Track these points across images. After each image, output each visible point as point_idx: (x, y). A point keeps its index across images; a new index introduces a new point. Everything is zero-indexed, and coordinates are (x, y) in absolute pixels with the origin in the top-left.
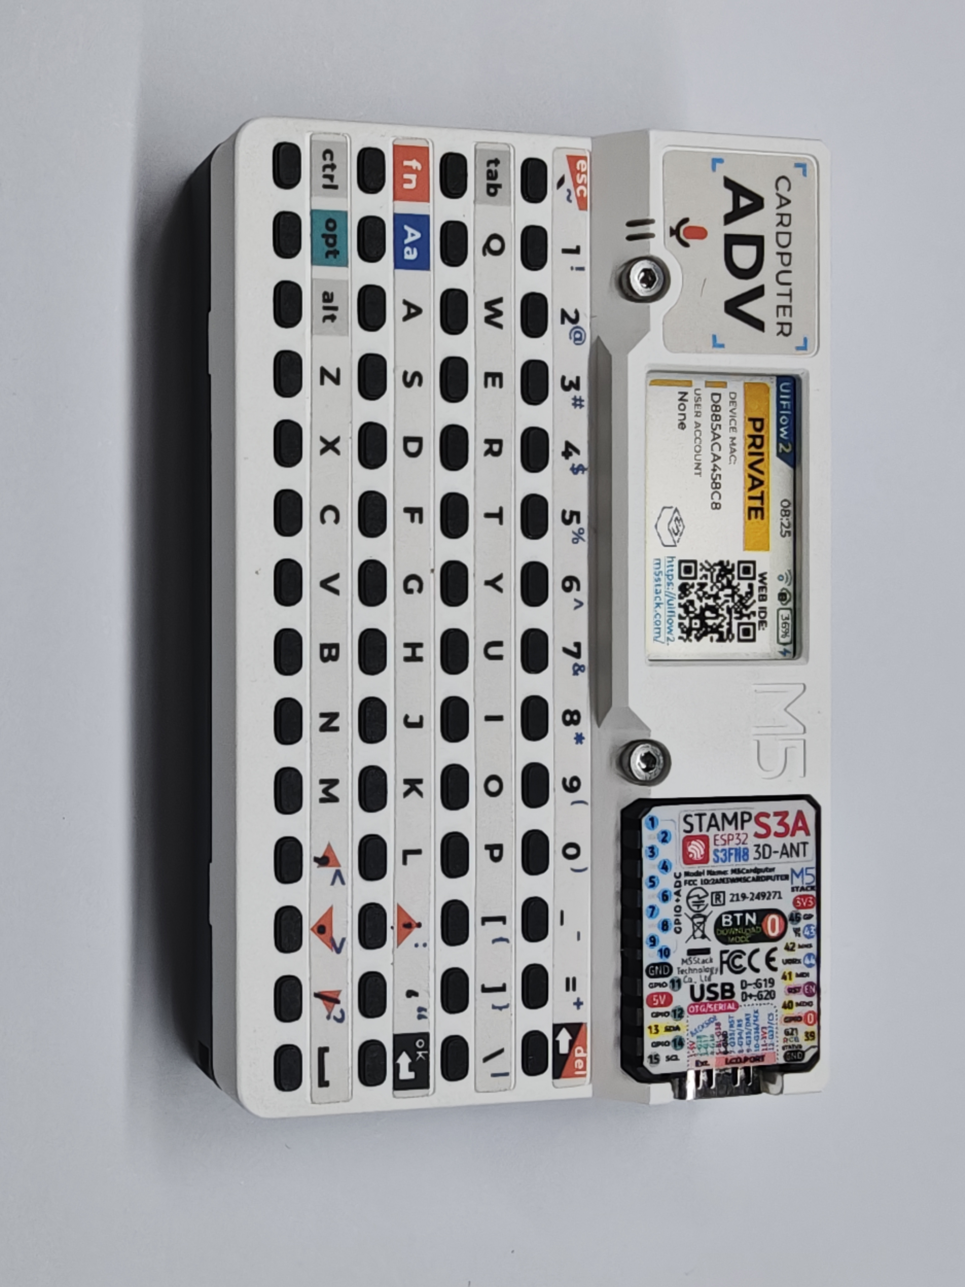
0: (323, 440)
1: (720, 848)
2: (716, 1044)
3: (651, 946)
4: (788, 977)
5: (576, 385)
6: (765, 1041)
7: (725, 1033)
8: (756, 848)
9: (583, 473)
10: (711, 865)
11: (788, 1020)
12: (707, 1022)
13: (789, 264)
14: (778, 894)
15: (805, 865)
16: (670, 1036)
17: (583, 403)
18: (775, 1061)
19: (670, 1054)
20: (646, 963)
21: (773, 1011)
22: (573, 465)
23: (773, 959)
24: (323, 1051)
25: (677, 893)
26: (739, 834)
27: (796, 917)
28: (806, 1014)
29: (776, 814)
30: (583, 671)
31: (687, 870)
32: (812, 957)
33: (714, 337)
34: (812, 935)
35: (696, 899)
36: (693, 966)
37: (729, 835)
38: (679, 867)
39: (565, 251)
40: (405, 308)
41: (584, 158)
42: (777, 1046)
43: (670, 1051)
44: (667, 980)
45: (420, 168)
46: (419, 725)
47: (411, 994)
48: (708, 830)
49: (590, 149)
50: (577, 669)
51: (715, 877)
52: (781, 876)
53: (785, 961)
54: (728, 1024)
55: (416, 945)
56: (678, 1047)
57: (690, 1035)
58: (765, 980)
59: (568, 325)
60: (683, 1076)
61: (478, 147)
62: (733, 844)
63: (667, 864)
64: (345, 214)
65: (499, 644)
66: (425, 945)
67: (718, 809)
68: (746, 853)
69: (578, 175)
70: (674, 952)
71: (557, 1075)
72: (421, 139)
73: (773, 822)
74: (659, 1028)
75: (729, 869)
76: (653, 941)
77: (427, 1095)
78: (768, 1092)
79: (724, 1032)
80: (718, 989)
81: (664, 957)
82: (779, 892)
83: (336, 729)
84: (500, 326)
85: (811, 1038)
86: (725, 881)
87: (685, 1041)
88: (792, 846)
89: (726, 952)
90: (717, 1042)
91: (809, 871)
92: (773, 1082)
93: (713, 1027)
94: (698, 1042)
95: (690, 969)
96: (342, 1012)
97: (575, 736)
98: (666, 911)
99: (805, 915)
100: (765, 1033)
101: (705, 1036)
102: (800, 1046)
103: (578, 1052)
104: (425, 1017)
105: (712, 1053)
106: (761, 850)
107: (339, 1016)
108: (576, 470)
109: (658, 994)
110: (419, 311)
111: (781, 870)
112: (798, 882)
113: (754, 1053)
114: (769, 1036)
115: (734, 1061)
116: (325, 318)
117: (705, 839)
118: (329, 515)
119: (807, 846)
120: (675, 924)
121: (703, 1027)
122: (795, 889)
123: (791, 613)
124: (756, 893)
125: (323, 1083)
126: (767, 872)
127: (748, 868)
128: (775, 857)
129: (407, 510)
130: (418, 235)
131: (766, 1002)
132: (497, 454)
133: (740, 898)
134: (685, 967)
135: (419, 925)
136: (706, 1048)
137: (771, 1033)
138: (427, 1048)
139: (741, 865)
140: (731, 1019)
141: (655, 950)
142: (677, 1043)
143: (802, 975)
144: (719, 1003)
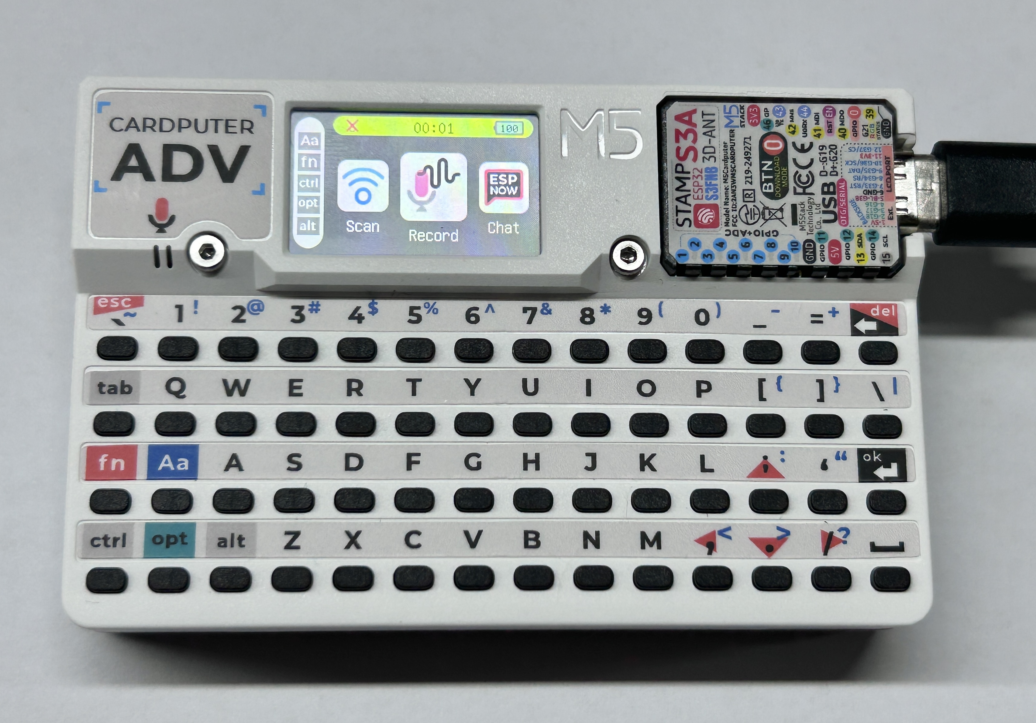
0: (348, 547)
1: (705, 194)
2: (874, 201)
3: (788, 258)
4: (817, 132)
5: (299, 310)
6: (873, 156)
8: (706, 160)
9: (376, 304)
10: (720, 202)
11: (855, 133)
12: (855, 209)
13: (189, 121)
14: (747, 140)
15: (722, 114)
16: (867, 244)
17: (315, 304)
18: (890, 147)
19: (883, 243)
20: (803, 263)
21: (846, 148)
22: (370, 312)
23: (803, 145)
24: (874, 548)
25: (744, 233)
26: (694, 176)
27: (767, 124)
28: (851, 116)
29: (677, 140)
30: (548, 306)
31: (724, 224)
32: (801, 107)
33: (255, 193)
34: (781, 106)
35: (749, 216)
36: (807, 221)
37: (694, 185)
38: (720, 233)
39: (180, 319)
40: (232, 469)
41: (96, 299)
42: (877, 144)
43: (879, 243)
44: (818, 245)
45: (106, 455)
46: (594, 457)
47: (824, 466)
48: (690, 204)
49: (88, 294)
50: (546, 310)
51: (730, 198)
52: (731, 136)
53: (805, 135)
54: (858, 189)
55: (783, 460)
56: (876, 235)
57: (866, 225)
58: (820, 153)
59: (247, 316)
61: (88, 402)
62: (702, 182)
63: (718, 243)
64: (148, 526)
65: (525, 382)
66: (783, 453)
67: (670, 194)
68: (710, 169)
69: (111, 306)
70: (794, 237)
71: (895, 331)
72: (80, 454)
73: (684, 144)
74: (859, 252)
75: (724, 185)
76: (784, 256)
77: (911, 451)
79: (864, 193)
80: (828, 197)
81: (798, 247)
82: (745, 138)
83: (598, 533)
84: (248, 381)
85: (871, 113)
86: (734, 188)
87: (871, 229)
88: (704, 127)
89: (795, 188)
90: (872, 200)
91: (727, 108)
93: (859, 203)
94: (872, 218)
95: (810, 223)
96: (840, 530)
97: (603, 313)
98: (758, 244)
99: (765, 114)
100: (866, 155)
101: (867, 212)
102: (878, 122)
103: (876, 313)
104: (844, 454)
105: (882, 204)
106: (707, 156)
107: (844, 533)
108: (374, 311)
109: (830, 253)
110: (234, 457)
111: (726, 137)
112: (737, 121)
113: (882, 167)
114: (868, 151)
115: (889, 184)
116: (241, 545)
117: (697, 207)
118: (414, 540)
119: (705, 111)
120: (769, 235)
121: (859, 212)
122: (742, 124)
124: (745, 160)
125: (901, 548)
126: (727, 150)
127: (723, 167)
128: (715, 142)
129: (409, 468)
130: (167, 457)
131: (839, 153)
132: (361, 384)
133: (749, 175)
134: (807, 228)
135: (766, 458)
136: (878, 210)
137: (866, 150)
138: (871, 451)
139: (720, 175)
140: (853, 186)
141: (792, 255)
142: (872, 236)
143: (817, 120)
144: (838, 196)
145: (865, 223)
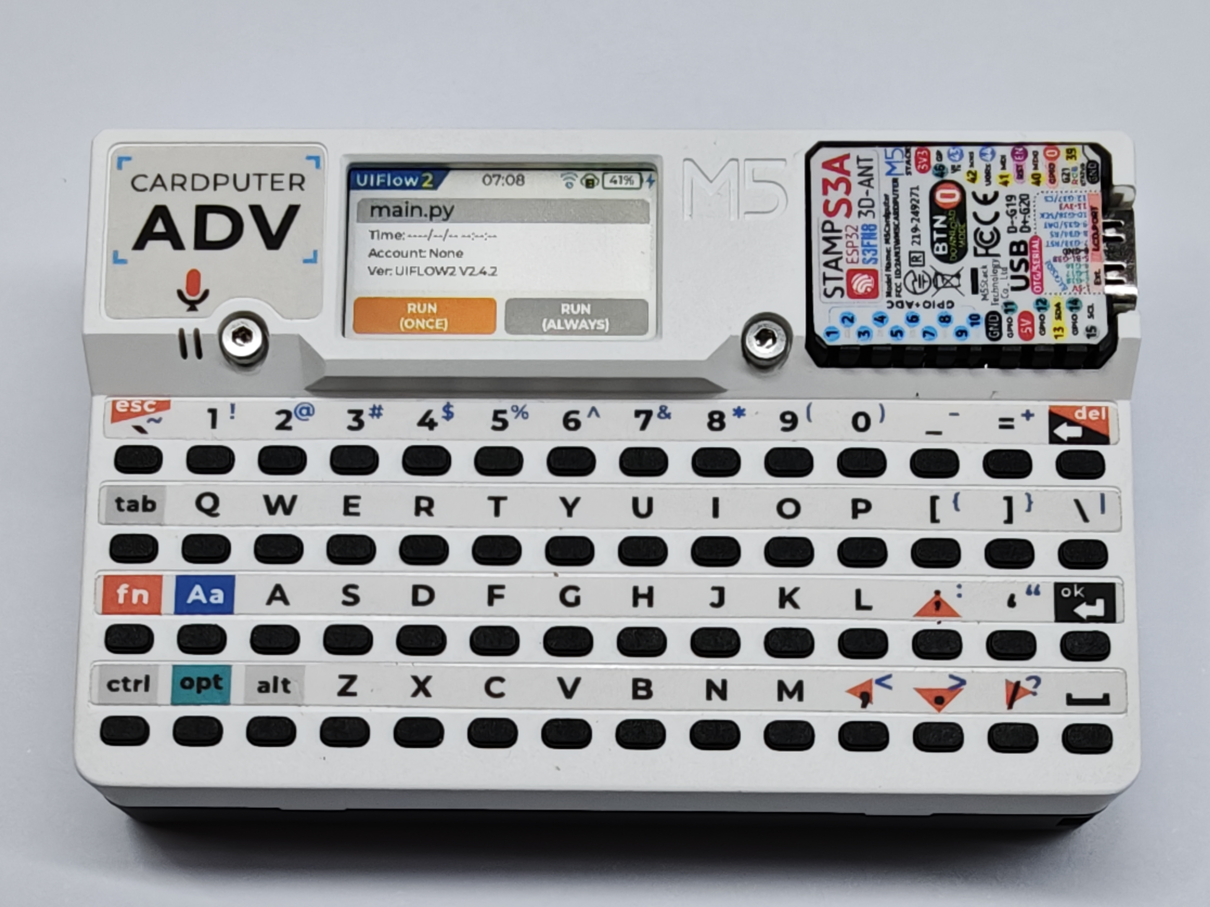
0: (415, 694)
1: (861, 257)
2: (1076, 262)
3: (966, 335)
4: (1004, 179)
5: (357, 414)
6: (1076, 206)
7: (1065, 252)
8: (862, 216)
9: (452, 406)
10: (880, 266)
11: (1052, 180)
12: (1052, 272)
13: (227, 177)
14: (914, 191)
15: (883, 159)
16: (1067, 314)
17: (377, 406)
18: (1097, 195)
19: (1087, 314)
20: (985, 341)
21: (1042, 196)
22: (444, 417)
23: (985, 196)
24: (1071, 701)
25: (910, 305)
26: (847, 235)
27: (939, 169)
28: (1047, 158)
29: (825, 192)
30: (666, 408)
31: (885, 294)
32: (985, 151)
33: (306, 261)
34: (959, 151)
36: (991, 288)
37: (847, 246)
38: (880, 304)
39: (214, 425)
40: (275, 603)
41: (114, 403)
42: (1081, 192)
43: (1082, 314)
44: (1005, 317)
45: (125, 586)
46: (721, 591)
47: (1011, 603)
48: (841, 270)
49: (104, 397)
50: (664, 414)
51: (893, 262)
52: (894, 186)
53: (988, 183)
54: (1056, 248)
55: (959, 596)
56: (1079, 305)
57: (1065, 291)
58: (1008, 205)
59: (294, 422)
60: (1111, 299)
61: (104, 521)
63: (877, 316)
64: (176, 668)
65: (635, 501)
66: (959, 586)
67: (818, 259)
68: (866, 227)
69: (132, 410)
70: (974, 309)
71: (1105, 440)
72: (95, 584)
73: (834, 196)
74: (1057, 327)
75: (885, 246)
76: (961, 333)
77: (1122, 585)
78: (1131, 203)
79: (1063, 252)
80: (1017, 259)
81: (979, 321)
82: (912, 189)
83: (724, 682)
84: (294, 499)
85: (1073, 153)
86: (897, 250)
87: (1072, 298)
88: (860, 175)
89: (975, 250)
90: (1074, 260)
91: (889, 155)
92: (1121, 196)
93: (1057, 265)
94: (1073, 282)
95: (994, 291)
96: (1029, 678)
97: (736, 417)
98: (929, 318)
99: (937, 159)
100: (1067, 205)
101: (1068, 276)
102: (1082, 165)
103: (1081, 416)
104: (1038, 587)
105: (1087, 266)
106: (864, 210)
107: (1033, 682)
108: (449, 416)
110: (278, 587)
111: (887, 188)
112: (901, 168)
113: (1088, 219)
114: (1070, 201)
115: (1096, 241)
116: (286, 690)
117: (852, 273)
118: (495, 687)
119: (861, 157)
120: (943, 307)
121: (1057, 277)
122: (908, 171)
123: (607, 173)
124: (912, 216)
125: (1105, 700)
126: (888, 203)
127: (884, 224)
128: (873, 194)
129: (491, 603)
130: (198, 588)
131: (1032, 204)
132: (431, 503)
133: (917, 233)
134: (991, 297)
135: (937, 593)
136: (1081, 273)
137: (1067, 199)
138: (1070, 585)
139: (880, 233)
140: (1050, 244)
141: (971, 330)
142: (1074, 306)
143: (1003, 163)
144: (1031, 258)
145: (1065, 288)
